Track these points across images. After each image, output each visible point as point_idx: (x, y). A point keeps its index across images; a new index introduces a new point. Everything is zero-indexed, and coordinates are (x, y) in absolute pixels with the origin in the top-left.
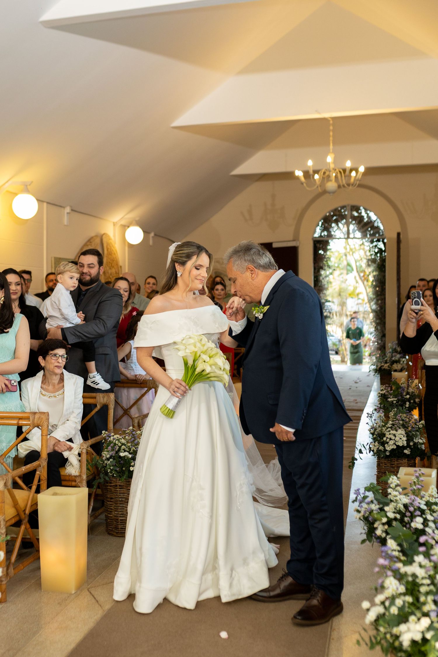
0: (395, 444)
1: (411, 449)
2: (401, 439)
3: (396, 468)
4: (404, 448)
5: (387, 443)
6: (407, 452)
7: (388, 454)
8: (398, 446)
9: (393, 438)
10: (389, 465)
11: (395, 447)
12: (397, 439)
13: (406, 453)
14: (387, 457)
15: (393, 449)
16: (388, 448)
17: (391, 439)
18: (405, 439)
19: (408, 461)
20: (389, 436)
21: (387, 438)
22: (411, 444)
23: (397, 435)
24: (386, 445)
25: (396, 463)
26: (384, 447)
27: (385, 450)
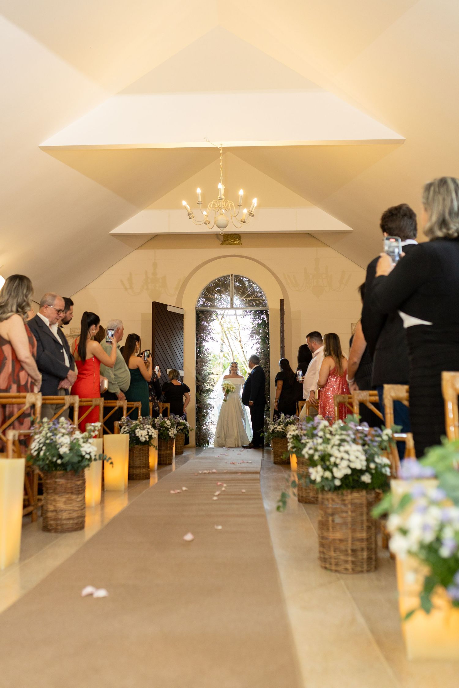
0: (349, 467)
1: (371, 474)
2: (357, 458)
3: (350, 506)
4: (361, 472)
5: (336, 465)
6: (366, 478)
7: (337, 483)
8: (354, 470)
9: (346, 456)
10: (340, 502)
11: (349, 472)
12: (352, 458)
13: (364, 483)
14: (337, 488)
15: (346, 477)
16: (339, 473)
17: (342, 459)
18: (363, 458)
19: (367, 493)
20: (339, 455)
21: (336, 458)
22: (372, 466)
23: (350, 452)
24: (335, 470)
25: (349, 497)
26: (332, 472)
27: (334, 478)
